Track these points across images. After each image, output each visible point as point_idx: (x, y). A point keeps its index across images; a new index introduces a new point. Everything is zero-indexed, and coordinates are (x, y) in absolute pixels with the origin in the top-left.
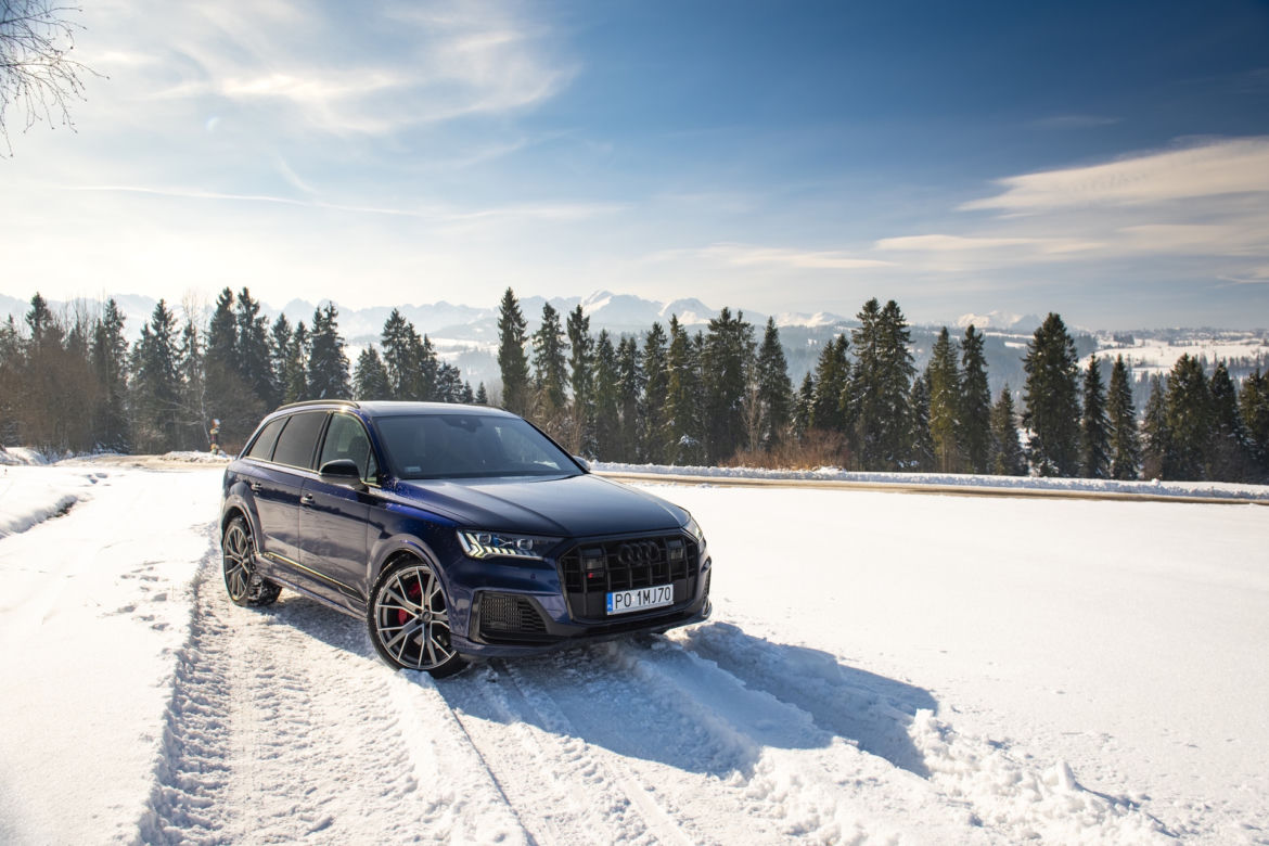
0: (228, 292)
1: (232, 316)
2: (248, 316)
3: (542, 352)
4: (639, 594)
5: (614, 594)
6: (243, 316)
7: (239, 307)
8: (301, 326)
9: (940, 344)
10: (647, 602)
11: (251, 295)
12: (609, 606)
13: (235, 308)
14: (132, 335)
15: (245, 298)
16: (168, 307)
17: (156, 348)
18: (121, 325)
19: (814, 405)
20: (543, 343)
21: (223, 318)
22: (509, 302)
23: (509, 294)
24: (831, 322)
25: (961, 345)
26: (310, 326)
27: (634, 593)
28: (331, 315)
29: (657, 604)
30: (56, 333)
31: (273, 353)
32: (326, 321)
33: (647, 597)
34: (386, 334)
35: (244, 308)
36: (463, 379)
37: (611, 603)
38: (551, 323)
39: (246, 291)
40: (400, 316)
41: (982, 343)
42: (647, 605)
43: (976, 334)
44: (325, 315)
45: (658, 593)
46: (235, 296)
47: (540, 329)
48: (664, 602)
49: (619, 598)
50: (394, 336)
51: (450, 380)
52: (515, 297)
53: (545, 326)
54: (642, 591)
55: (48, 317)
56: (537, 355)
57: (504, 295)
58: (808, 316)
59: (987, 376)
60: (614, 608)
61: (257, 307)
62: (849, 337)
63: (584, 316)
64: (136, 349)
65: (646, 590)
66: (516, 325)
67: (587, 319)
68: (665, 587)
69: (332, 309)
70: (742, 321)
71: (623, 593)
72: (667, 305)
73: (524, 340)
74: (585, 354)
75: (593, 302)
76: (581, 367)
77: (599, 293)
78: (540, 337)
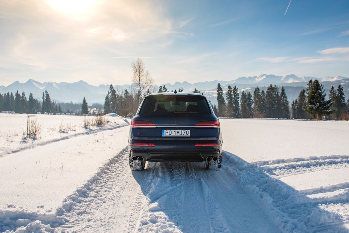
3: (228, 97)
7: (163, 90)
9: (332, 90)
11: (166, 87)
15: (164, 88)
16: (150, 90)
19: (297, 107)
20: (228, 95)
22: (219, 86)
23: (219, 84)
24: (341, 79)
25: (337, 90)
35: (164, 90)
38: (230, 90)
40: (197, 90)
41: (343, 89)
43: (341, 87)
46: (163, 87)
47: (227, 91)
52: (220, 85)
53: (228, 91)
56: (227, 97)
57: (218, 84)
58: (333, 78)
59: (345, 98)
61: (167, 89)
63: (236, 88)
66: (221, 91)
67: (237, 89)
69: (182, 89)
70: (276, 87)
72: (284, 77)
73: (223, 94)
74: (237, 97)
75: (260, 77)
76: (236, 100)
77: (262, 75)
78: (227, 93)
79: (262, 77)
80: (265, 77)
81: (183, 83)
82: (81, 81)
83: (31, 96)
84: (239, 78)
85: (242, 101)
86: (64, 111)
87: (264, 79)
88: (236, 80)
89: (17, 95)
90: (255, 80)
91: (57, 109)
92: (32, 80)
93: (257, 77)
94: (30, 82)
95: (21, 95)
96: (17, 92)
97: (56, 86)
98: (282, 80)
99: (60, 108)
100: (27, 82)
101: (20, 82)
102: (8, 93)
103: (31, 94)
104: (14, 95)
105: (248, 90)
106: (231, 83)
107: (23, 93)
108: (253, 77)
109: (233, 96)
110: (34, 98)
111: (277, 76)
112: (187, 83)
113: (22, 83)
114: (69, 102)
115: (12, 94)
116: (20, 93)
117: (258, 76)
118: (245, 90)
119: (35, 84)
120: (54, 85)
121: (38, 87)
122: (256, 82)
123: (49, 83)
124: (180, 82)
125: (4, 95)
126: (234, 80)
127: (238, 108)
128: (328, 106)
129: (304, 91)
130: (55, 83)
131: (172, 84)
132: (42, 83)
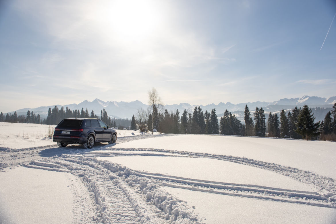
0: (196, 107)
1: (197, 112)
2: (200, 112)
6: (199, 111)
8: (209, 113)
11: (200, 108)
13: (198, 110)
14: (181, 115)
16: (186, 110)
17: (184, 118)
18: (179, 114)
20: (256, 115)
21: (195, 112)
26: (211, 113)
28: (214, 111)
30: (169, 115)
31: (205, 118)
32: (213, 112)
34: (225, 114)
36: (241, 122)
39: (199, 107)
44: (213, 111)
50: (226, 115)
51: (239, 123)
53: (256, 112)
55: (168, 113)
56: (255, 118)
61: (201, 110)
62: (331, 112)
64: (182, 118)
66: (248, 112)
72: (328, 98)
73: (250, 115)
74: (263, 118)
75: (303, 99)
76: (262, 120)
77: (305, 97)
78: (255, 114)
79: (304, 98)
80: (307, 99)
81: (227, 103)
82: (137, 101)
83: (92, 113)
84: (281, 100)
85: (269, 122)
86: (118, 126)
87: (307, 100)
88: (278, 101)
89: (82, 112)
90: (298, 101)
91: (112, 124)
92: (98, 99)
93: (300, 99)
94: (96, 101)
95: (85, 112)
96: (83, 110)
97: (116, 105)
98: (326, 101)
99: (115, 123)
100: (94, 101)
101: (89, 101)
102: (76, 110)
103: (92, 111)
104: (80, 112)
105: (289, 111)
106: (273, 104)
107: (87, 111)
108: (295, 99)
109: (260, 117)
110: (95, 115)
111: (320, 98)
112: (231, 103)
113: (90, 102)
114: (125, 118)
115: (78, 111)
116: (85, 110)
117: (301, 97)
118: (286, 111)
119: (100, 103)
120: (115, 104)
121: (102, 105)
122: (298, 103)
123: (111, 102)
124: (223, 103)
125: (73, 111)
126: (276, 102)
127: (265, 128)
128: (315, 128)
129: (329, 114)
130: (116, 102)
131: (216, 105)
132: (106, 102)
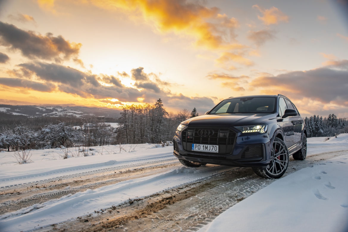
4: (203, 146)
5: (195, 144)
10: (206, 150)
12: (193, 148)
27: (202, 145)
29: (211, 151)
33: (207, 148)
37: (194, 147)
42: (206, 151)
45: (211, 147)
48: (214, 151)
49: (196, 146)
54: (205, 145)
60: (194, 149)
65: (206, 145)
68: (214, 146)
71: (198, 145)
